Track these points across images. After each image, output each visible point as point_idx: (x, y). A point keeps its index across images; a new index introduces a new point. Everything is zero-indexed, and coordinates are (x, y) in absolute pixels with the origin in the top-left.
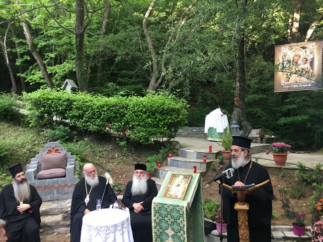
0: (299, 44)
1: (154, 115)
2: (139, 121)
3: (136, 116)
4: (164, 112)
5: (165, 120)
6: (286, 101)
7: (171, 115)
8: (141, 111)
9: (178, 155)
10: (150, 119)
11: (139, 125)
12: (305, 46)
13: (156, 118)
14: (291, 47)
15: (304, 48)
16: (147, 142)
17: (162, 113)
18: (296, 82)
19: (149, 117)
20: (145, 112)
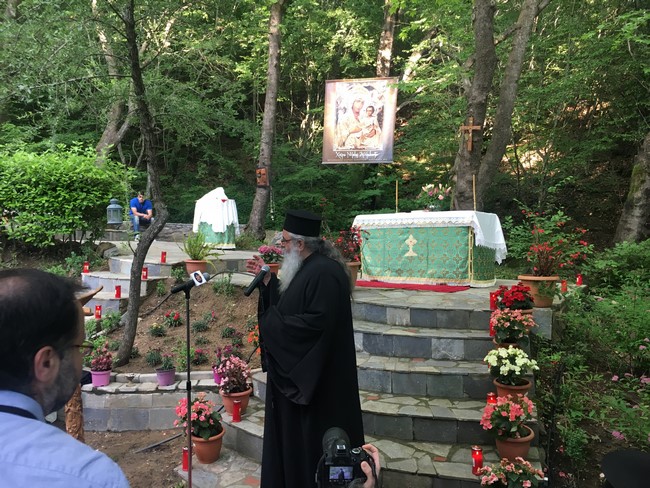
0: (363, 80)
1: (54, 190)
2: (23, 202)
3: (18, 190)
4: (76, 185)
5: (76, 199)
6: (366, 182)
7: (88, 192)
8: (29, 182)
9: (107, 270)
10: (45, 198)
11: (24, 209)
12: (372, 85)
13: (59, 196)
14: (351, 84)
15: (370, 88)
16: (41, 242)
17: (69, 187)
18: (356, 148)
19: (44, 194)
20: (37, 184)
